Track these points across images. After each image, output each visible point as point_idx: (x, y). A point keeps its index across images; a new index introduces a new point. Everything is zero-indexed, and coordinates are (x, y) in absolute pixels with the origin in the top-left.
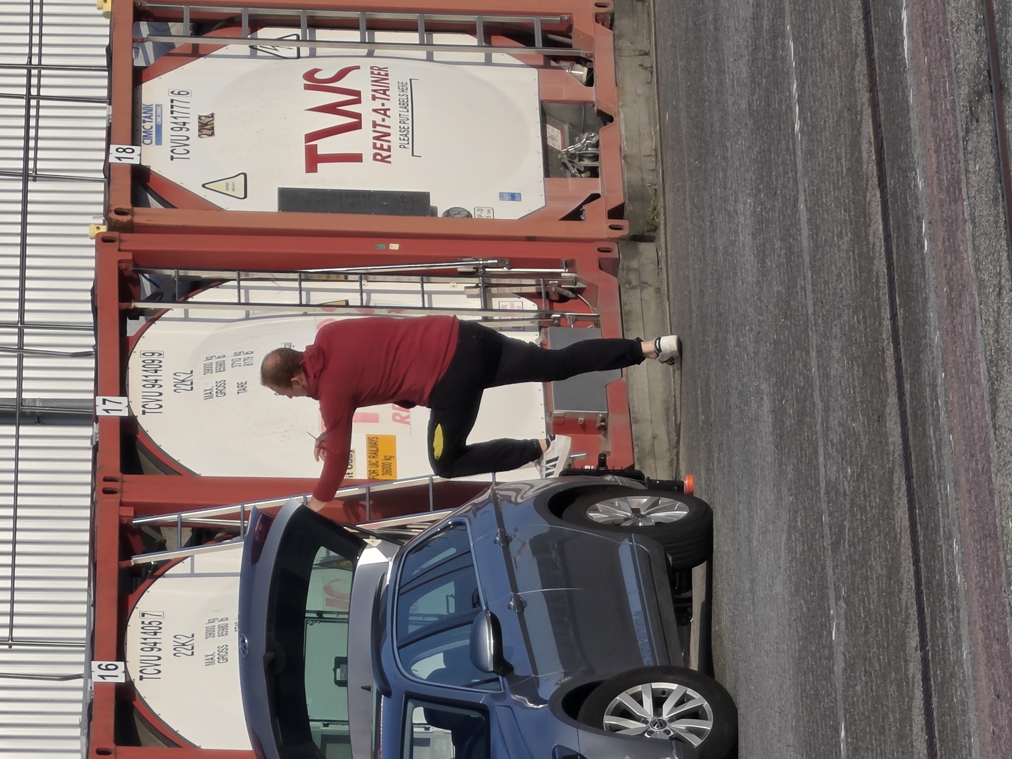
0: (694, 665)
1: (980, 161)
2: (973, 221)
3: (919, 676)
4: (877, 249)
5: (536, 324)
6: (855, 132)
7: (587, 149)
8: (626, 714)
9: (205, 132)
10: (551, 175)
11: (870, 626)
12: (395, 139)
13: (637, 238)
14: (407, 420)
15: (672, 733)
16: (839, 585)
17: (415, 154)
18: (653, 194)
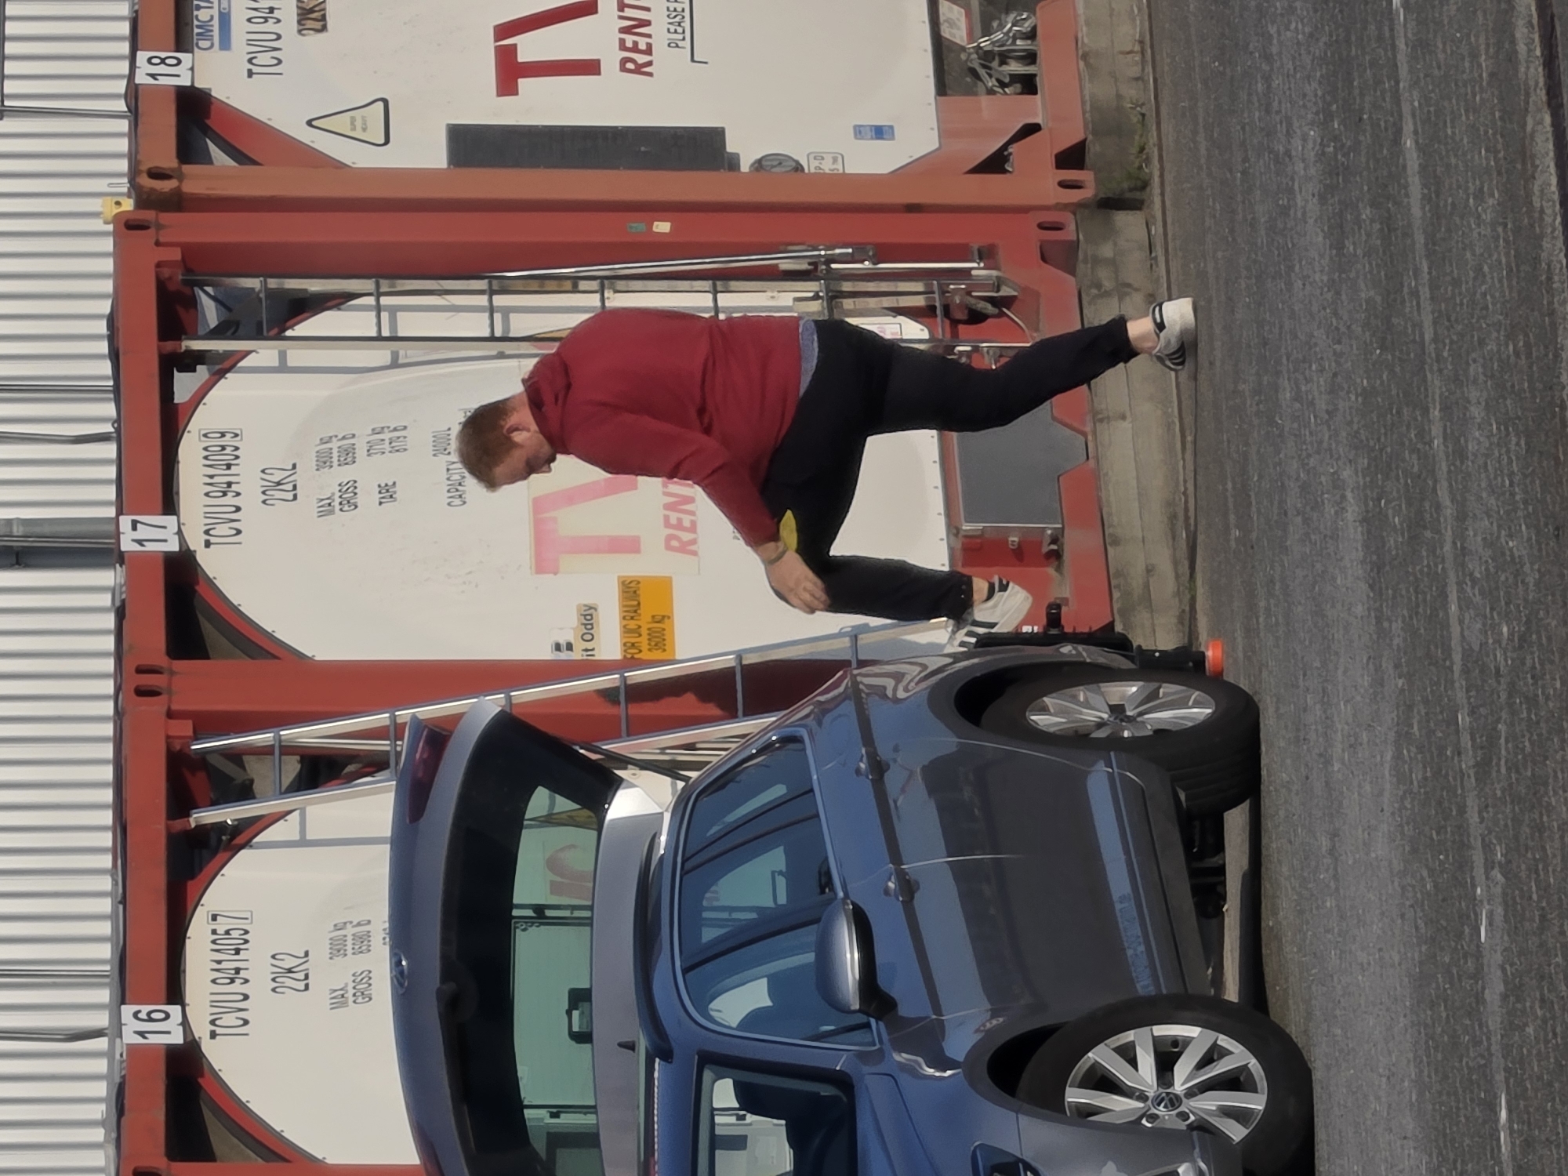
0: (1232, 993)
4: (1548, 220)
7: (1014, 43)
8: (1105, 1083)
9: (310, 24)
10: (949, 92)
11: (1549, 916)
12: (659, 31)
13: (1110, 204)
14: (693, 548)
15: (1192, 1118)
16: (1491, 842)
17: (696, 59)
18: (1138, 122)
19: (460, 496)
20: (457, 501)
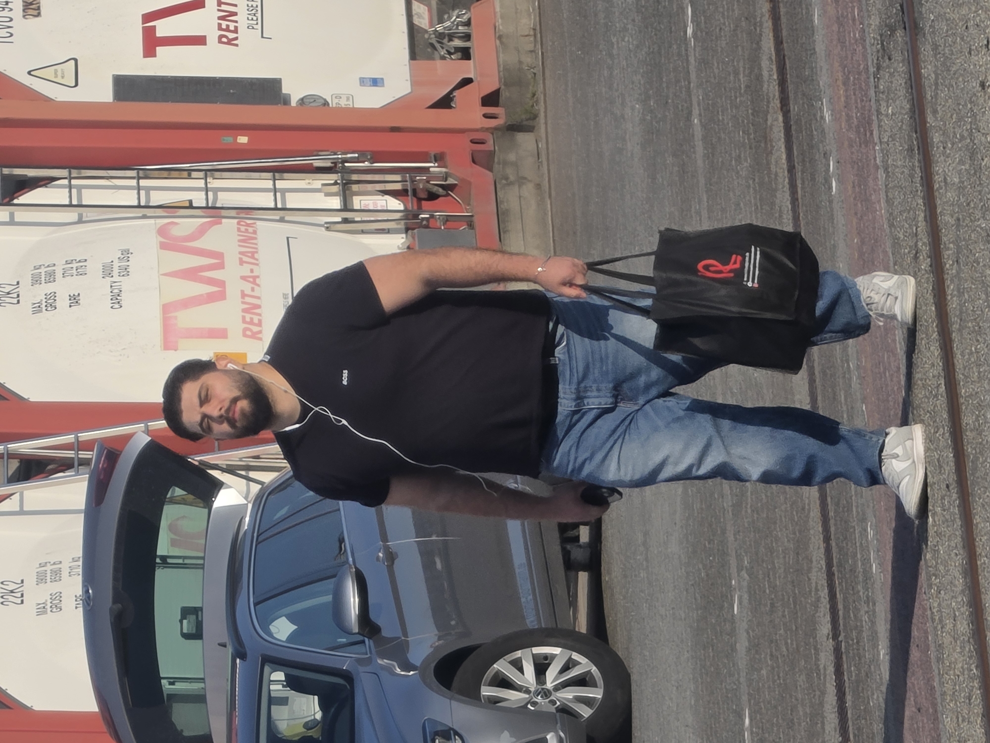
0: (582, 625)
1: (893, 104)
2: (886, 170)
3: (831, 669)
4: (780, 180)
5: (402, 225)
6: (754, 45)
7: (457, 28)
8: (504, 683)
9: (30, 12)
10: (418, 58)
11: (776, 605)
12: (242, 19)
13: (514, 128)
14: (259, 336)
15: (558, 703)
16: (741, 553)
17: (264, 36)
18: (532, 78)
19: (119, 302)
20: (117, 306)
